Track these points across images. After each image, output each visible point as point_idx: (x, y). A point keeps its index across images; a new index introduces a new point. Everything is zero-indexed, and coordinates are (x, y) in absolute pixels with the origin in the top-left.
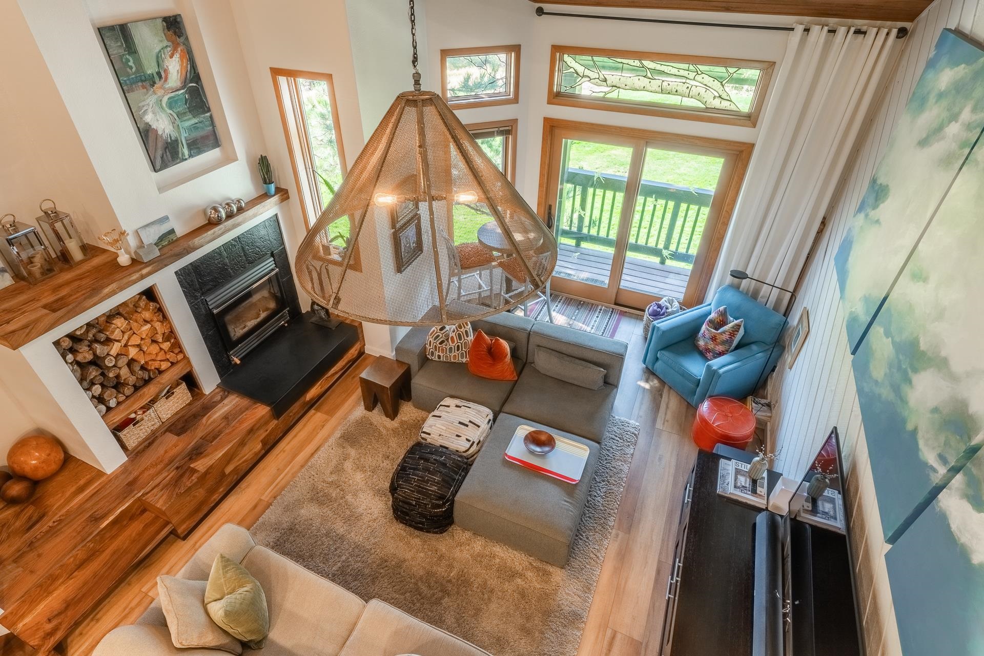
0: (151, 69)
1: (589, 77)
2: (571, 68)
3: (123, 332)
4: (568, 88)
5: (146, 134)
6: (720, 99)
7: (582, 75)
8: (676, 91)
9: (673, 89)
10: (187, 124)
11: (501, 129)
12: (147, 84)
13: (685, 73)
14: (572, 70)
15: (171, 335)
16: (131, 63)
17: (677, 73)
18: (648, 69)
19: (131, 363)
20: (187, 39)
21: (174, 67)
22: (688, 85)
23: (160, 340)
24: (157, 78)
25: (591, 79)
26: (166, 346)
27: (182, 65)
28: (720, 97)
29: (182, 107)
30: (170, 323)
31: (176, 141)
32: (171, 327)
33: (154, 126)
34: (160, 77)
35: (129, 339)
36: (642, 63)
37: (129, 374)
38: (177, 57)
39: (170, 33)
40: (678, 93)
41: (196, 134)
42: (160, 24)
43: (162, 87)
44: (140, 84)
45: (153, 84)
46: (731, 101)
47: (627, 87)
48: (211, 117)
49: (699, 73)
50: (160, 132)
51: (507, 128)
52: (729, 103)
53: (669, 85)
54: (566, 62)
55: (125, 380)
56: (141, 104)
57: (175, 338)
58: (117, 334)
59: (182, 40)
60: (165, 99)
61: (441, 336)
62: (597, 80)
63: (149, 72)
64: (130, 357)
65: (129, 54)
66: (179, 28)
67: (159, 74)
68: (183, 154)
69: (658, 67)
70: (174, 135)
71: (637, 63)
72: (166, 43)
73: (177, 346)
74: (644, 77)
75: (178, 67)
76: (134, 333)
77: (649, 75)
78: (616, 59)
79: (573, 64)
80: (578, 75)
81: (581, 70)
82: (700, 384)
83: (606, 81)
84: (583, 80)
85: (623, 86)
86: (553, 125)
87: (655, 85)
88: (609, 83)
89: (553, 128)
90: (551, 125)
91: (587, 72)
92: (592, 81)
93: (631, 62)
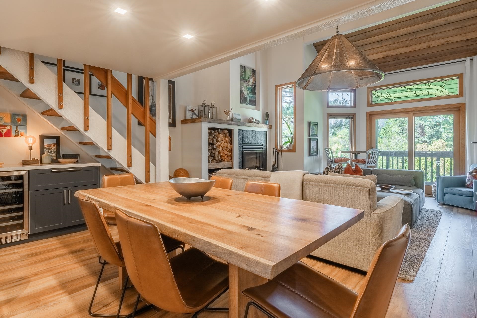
0: (247, 78)
3: (221, 141)
4: (375, 102)
5: (242, 92)
6: (443, 93)
9: (421, 93)
10: (251, 95)
12: (245, 81)
13: (425, 87)
14: (376, 96)
15: (231, 151)
16: (244, 75)
17: (421, 88)
18: (408, 89)
19: (219, 152)
20: (256, 76)
21: (252, 80)
22: (427, 91)
23: (228, 150)
24: (247, 81)
26: (229, 153)
27: (253, 81)
28: (443, 92)
29: (251, 91)
30: (232, 146)
31: (247, 98)
32: (232, 148)
33: (244, 92)
34: (248, 81)
35: (221, 144)
36: (405, 88)
37: (217, 156)
38: (253, 78)
39: (253, 73)
40: (423, 94)
41: (251, 99)
42: (251, 70)
43: (248, 83)
44: (244, 80)
45: (246, 82)
46: (449, 92)
48: (256, 97)
49: (431, 85)
50: (244, 94)
51: (352, 116)
52: (448, 93)
53: (418, 92)
54: (373, 94)
55: (215, 157)
56: (243, 85)
57: (231, 153)
58: (219, 139)
59: (255, 75)
60: (248, 87)
61: (330, 168)
62: (388, 97)
63: (246, 79)
64: (220, 150)
65: (244, 73)
66: (255, 73)
67: (248, 80)
68: (247, 102)
69: (412, 87)
70: (247, 96)
71: (403, 88)
72: (251, 74)
73: (231, 156)
74: (407, 92)
75: (252, 81)
76: (223, 143)
77: (409, 91)
78: (394, 89)
79: (377, 94)
80: (379, 97)
81: (380, 95)
82: (474, 193)
83: (391, 96)
84: (382, 98)
85: (399, 97)
86: (371, 114)
87: (413, 93)
88: (393, 97)
89: (371, 115)
90: (370, 114)
91: (383, 95)
92: (385, 98)
93: (400, 88)
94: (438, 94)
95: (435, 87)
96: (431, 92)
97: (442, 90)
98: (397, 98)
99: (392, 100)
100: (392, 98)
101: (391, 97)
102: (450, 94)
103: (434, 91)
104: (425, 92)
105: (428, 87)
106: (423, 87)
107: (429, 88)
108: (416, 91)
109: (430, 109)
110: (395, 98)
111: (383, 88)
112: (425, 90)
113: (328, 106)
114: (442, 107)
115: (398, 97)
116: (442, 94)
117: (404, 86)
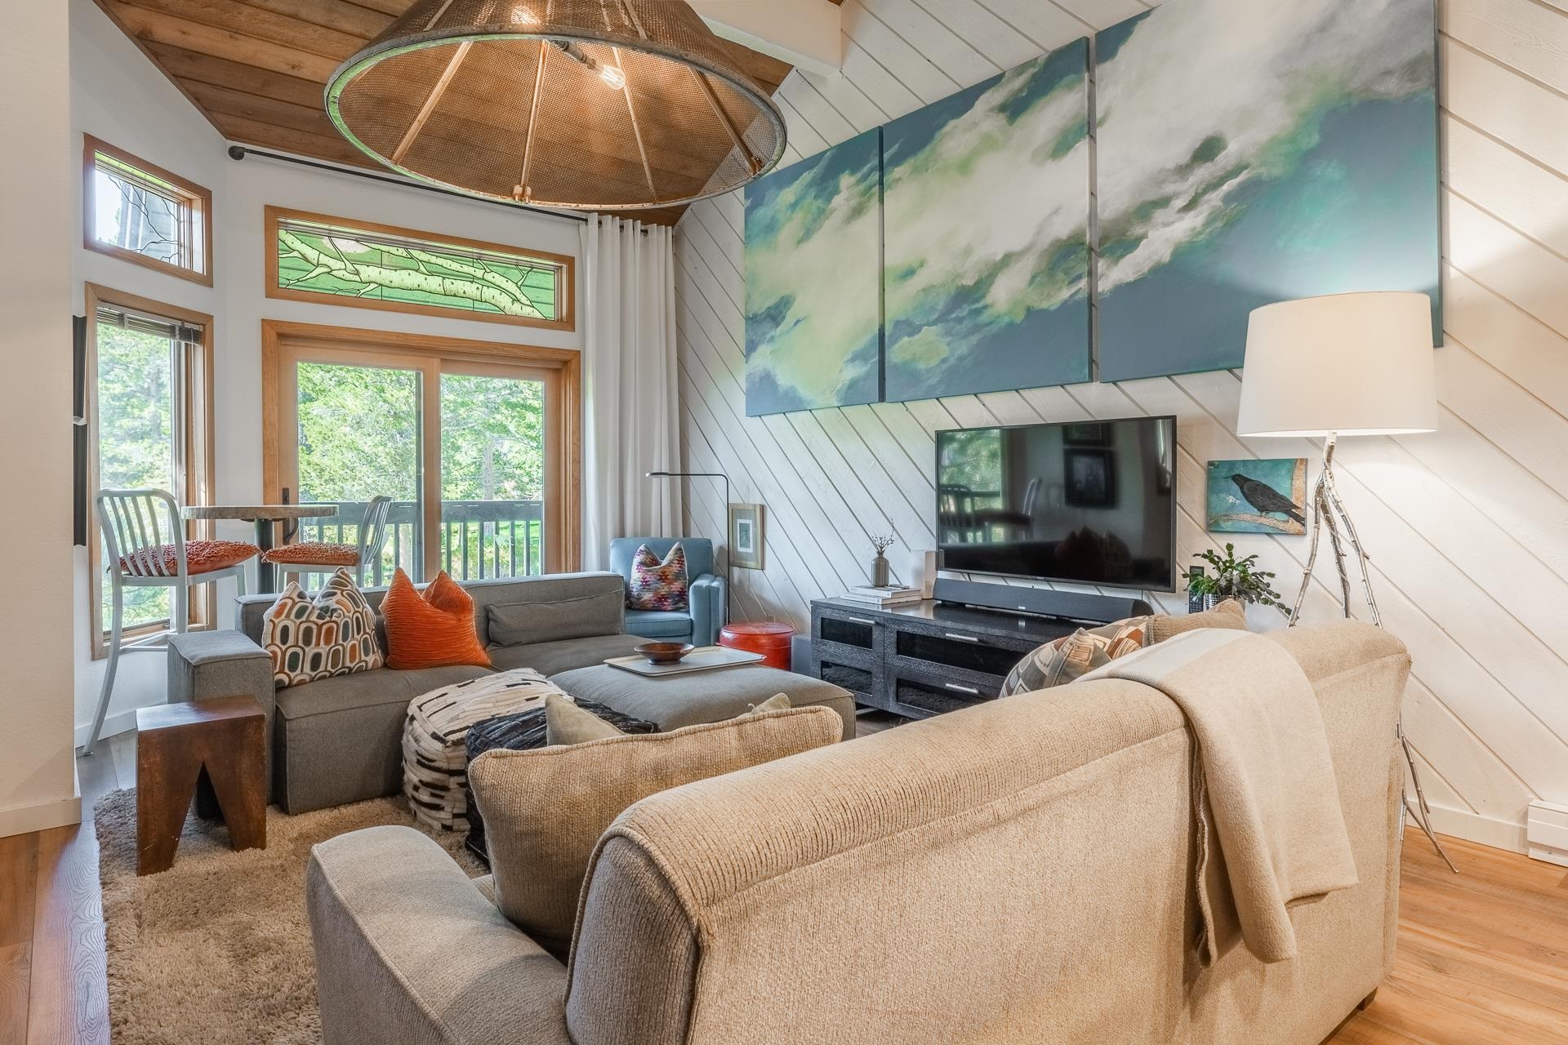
1: (329, 267)
2: (294, 250)
4: (292, 282)
6: (520, 305)
7: (315, 262)
8: (464, 293)
9: (459, 289)
11: (187, 325)
13: (471, 270)
14: (295, 254)
17: (461, 269)
18: (421, 261)
22: (477, 285)
25: (332, 270)
28: (518, 301)
36: (409, 253)
40: (467, 295)
46: (533, 307)
47: (393, 285)
49: (485, 269)
51: (196, 327)
52: (532, 309)
53: (453, 284)
54: (283, 242)
62: (344, 272)
69: (433, 259)
71: (402, 252)
74: (416, 271)
77: (422, 268)
78: (369, 244)
79: (297, 245)
80: (308, 261)
81: (312, 254)
82: (695, 625)
83: (357, 273)
84: (320, 270)
85: (387, 283)
86: (281, 331)
87: (434, 283)
88: (364, 277)
89: (282, 336)
90: (278, 331)
91: (324, 259)
92: (334, 273)
93: (393, 250)
94: (504, 301)
95: (499, 280)
96: (488, 293)
97: (519, 296)
98: (381, 285)
99: (362, 291)
100: (362, 282)
101: (356, 278)
102: (537, 315)
103: (497, 293)
104: (471, 289)
105: (479, 274)
106: (466, 269)
107: (483, 279)
108: (444, 278)
109: (495, 352)
110: (373, 286)
111: (326, 227)
112: (472, 282)
113: (88, 245)
114: (528, 354)
115: (383, 282)
116: (516, 309)
117: (406, 246)
